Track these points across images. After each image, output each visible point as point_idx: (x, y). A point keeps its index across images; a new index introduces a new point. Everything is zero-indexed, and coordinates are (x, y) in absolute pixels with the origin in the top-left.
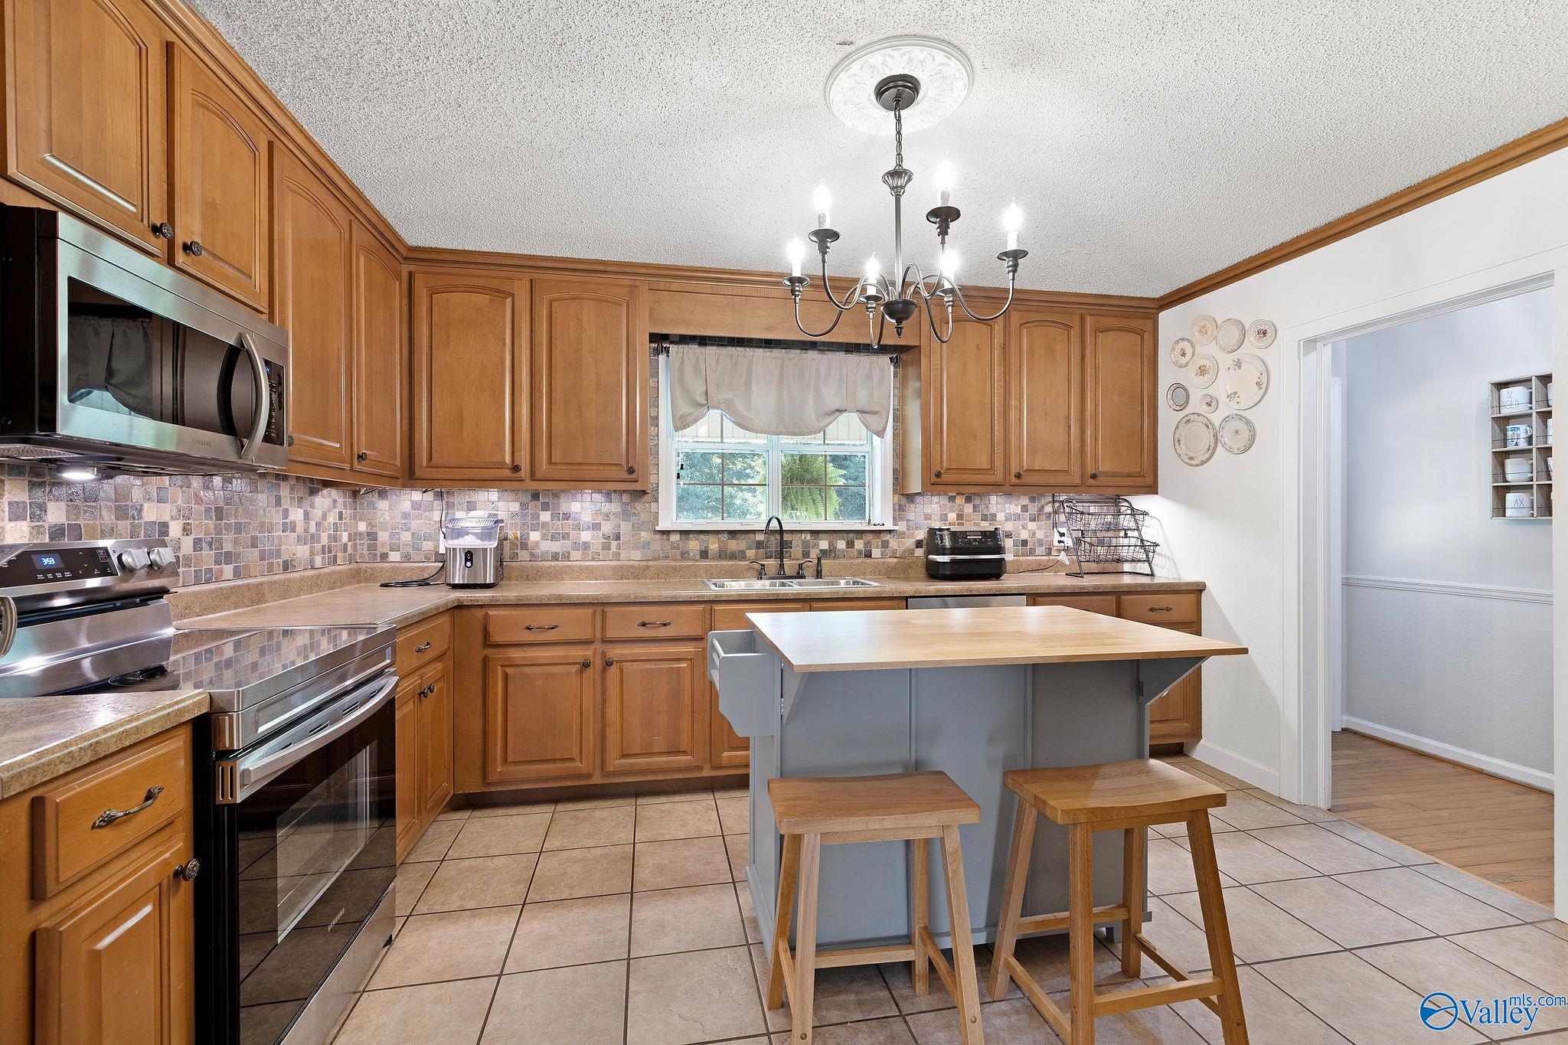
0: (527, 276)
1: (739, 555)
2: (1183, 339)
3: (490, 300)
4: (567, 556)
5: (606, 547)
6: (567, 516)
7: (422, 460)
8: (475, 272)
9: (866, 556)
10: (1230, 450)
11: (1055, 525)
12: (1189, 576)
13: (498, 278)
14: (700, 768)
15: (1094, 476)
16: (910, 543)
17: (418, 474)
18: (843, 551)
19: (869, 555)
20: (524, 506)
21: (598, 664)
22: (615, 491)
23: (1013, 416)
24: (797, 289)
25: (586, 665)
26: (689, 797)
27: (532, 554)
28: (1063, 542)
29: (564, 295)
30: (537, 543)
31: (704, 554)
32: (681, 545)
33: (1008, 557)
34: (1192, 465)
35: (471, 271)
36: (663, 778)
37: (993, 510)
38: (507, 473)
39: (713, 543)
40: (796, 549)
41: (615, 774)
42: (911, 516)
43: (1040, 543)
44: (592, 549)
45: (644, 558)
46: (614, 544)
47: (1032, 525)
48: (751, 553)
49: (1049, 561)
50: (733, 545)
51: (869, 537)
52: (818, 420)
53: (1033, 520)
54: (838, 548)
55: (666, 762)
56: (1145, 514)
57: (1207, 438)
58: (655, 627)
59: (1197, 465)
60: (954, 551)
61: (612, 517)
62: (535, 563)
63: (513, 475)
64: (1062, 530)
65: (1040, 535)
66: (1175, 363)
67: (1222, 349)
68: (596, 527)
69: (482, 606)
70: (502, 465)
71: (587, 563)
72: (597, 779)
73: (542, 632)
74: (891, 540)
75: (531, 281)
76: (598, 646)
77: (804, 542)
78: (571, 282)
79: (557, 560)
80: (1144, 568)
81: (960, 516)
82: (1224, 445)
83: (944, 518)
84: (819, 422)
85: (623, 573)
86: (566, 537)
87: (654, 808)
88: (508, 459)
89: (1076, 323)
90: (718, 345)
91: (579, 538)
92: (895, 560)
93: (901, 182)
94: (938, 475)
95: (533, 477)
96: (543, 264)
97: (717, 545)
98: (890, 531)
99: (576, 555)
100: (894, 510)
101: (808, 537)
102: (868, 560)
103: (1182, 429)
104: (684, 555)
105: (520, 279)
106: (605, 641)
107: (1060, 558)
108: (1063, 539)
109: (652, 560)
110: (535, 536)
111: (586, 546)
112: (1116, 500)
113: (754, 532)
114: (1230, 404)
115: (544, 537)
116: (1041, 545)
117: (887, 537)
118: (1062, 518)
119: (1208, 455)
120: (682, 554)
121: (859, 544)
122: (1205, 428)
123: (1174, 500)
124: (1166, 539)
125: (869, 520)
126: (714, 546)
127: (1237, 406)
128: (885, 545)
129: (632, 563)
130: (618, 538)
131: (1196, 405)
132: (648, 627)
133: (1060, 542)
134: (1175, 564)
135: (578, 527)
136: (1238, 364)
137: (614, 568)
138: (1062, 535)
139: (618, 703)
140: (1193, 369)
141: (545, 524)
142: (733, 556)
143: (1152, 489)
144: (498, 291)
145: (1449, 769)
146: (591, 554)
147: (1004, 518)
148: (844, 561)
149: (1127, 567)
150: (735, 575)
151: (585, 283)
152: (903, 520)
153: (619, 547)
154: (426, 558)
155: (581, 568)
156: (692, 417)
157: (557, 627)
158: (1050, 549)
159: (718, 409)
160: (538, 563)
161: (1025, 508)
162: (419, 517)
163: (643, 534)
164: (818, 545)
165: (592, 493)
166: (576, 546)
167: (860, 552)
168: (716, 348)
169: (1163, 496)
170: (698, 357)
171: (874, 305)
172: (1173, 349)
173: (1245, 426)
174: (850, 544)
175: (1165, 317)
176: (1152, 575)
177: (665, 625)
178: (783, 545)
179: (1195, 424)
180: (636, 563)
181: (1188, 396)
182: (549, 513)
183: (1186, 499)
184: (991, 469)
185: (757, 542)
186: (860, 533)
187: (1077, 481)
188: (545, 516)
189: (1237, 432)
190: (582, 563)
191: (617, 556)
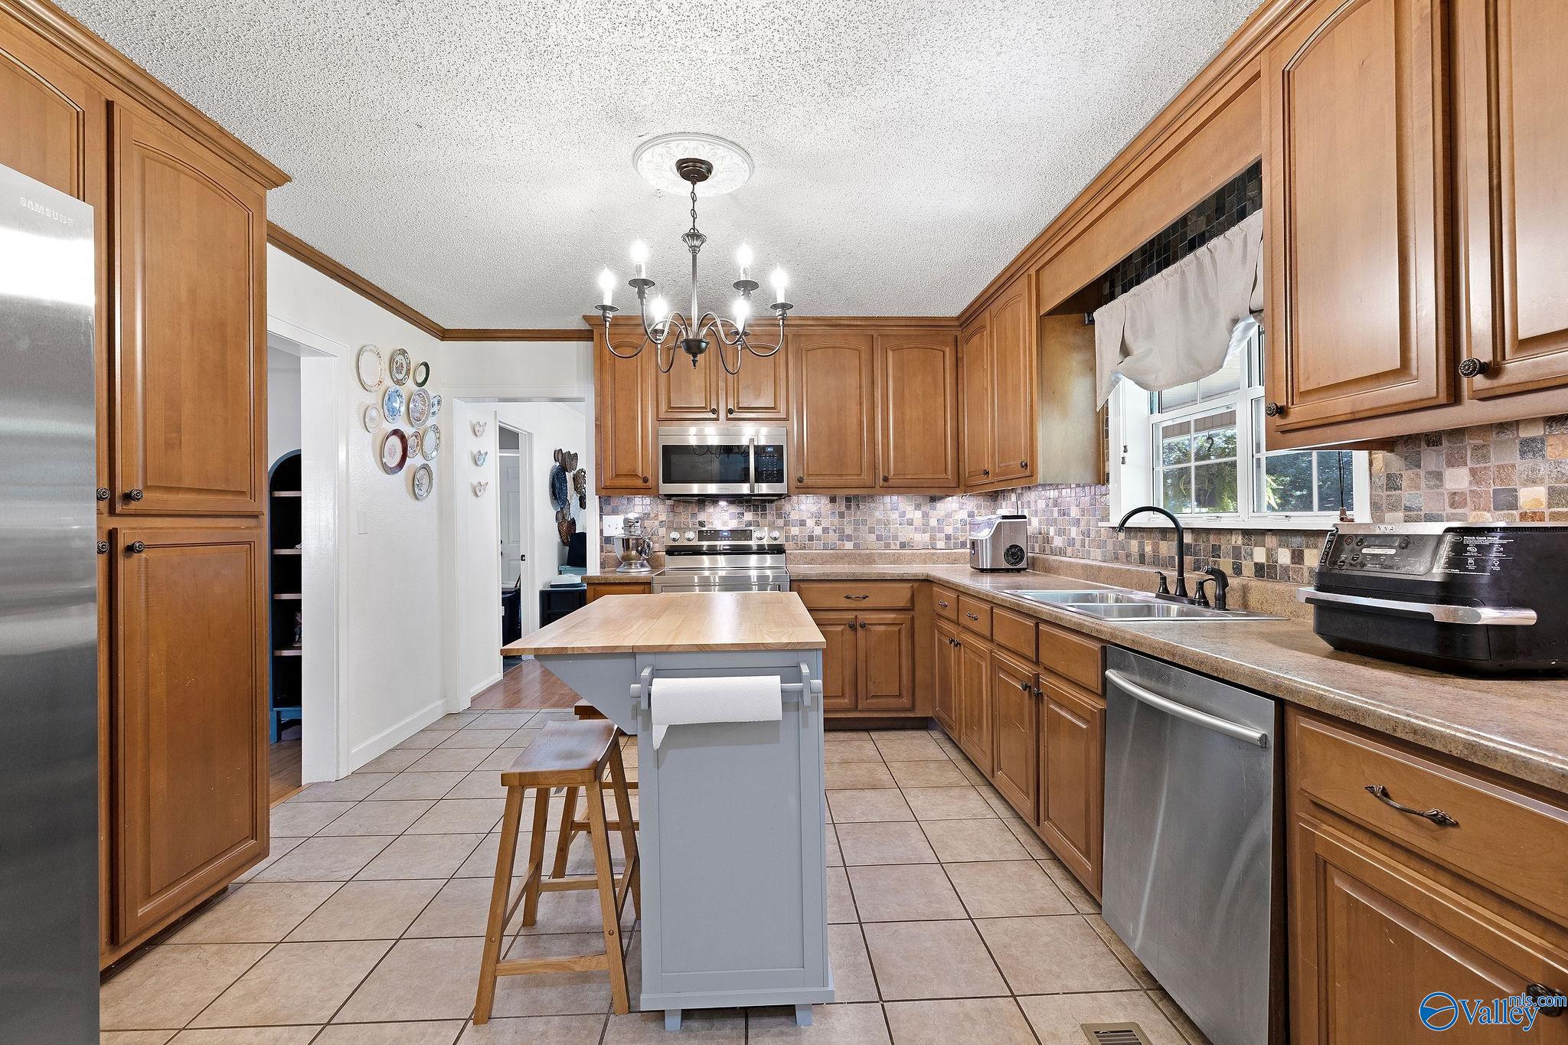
18: (1286, 569)
31: (1142, 558)
39: (1148, 544)
40: (1225, 560)
54: (1280, 563)
77: (1236, 547)
93: (697, 243)
97: (1151, 547)
101: (1238, 540)
120: (1127, 557)
121: (1310, 558)
164: (1253, 555)
174: (1298, 557)
186: (1312, 536)
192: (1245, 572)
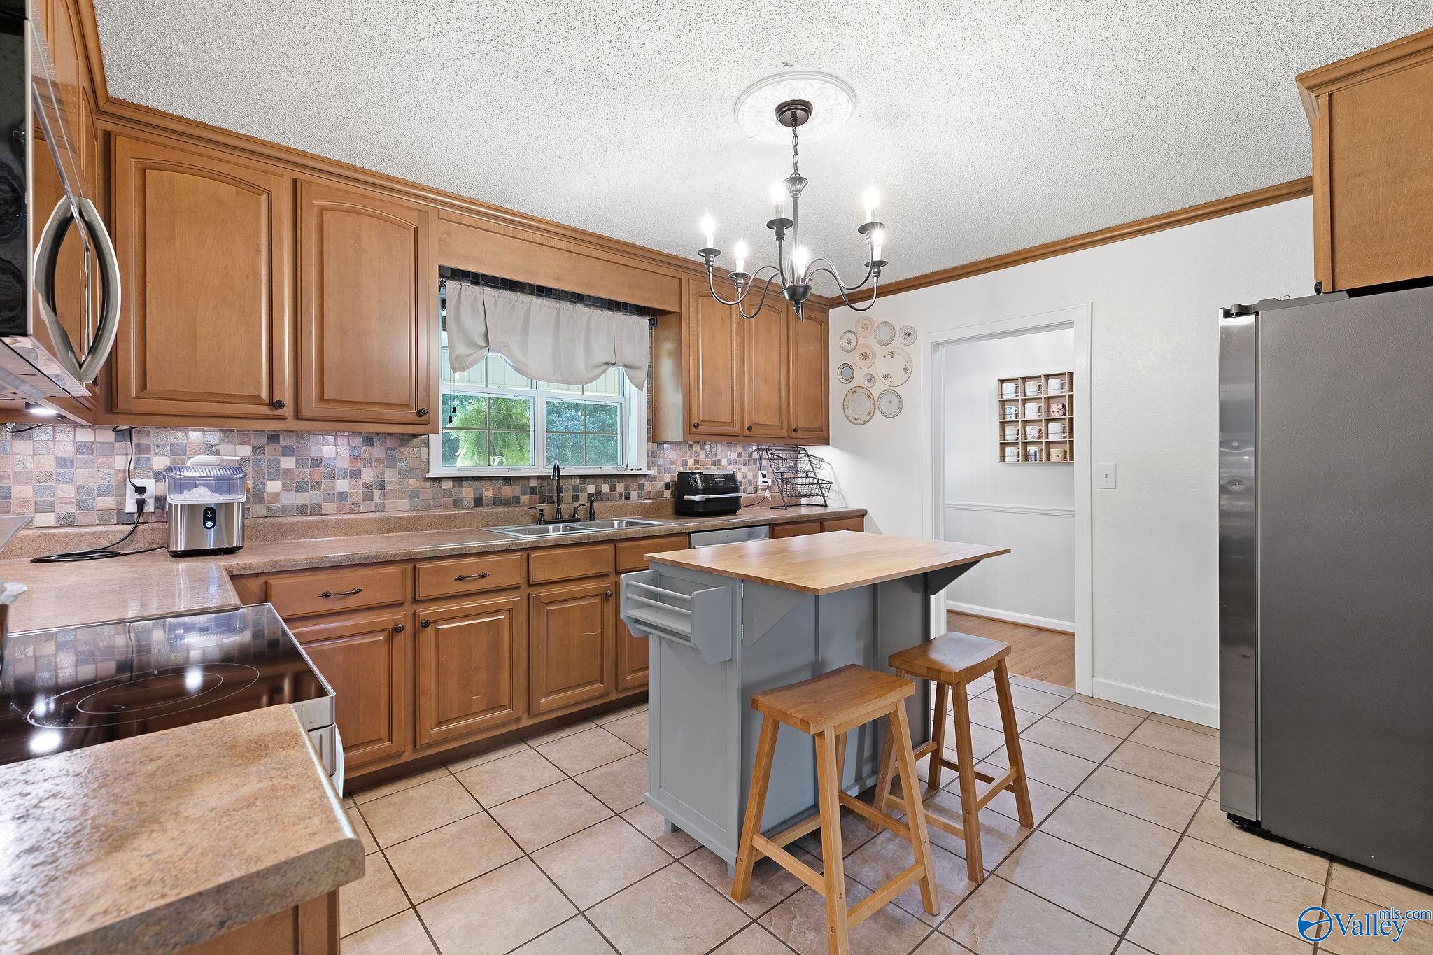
0: (289, 173)
1: (516, 501)
2: (850, 332)
3: (237, 193)
4: (317, 510)
5: (368, 497)
6: (317, 463)
7: (129, 388)
8: (210, 152)
9: (626, 498)
10: (885, 415)
11: (760, 469)
12: (854, 505)
13: (248, 168)
14: (518, 720)
15: (795, 430)
16: (660, 485)
17: (122, 405)
18: (607, 494)
19: (628, 498)
20: (257, 450)
21: (409, 628)
22: (378, 434)
23: (746, 378)
24: (712, 259)
25: (398, 630)
26: (502, 753)
27: (269, 509)
28: (766, 482)
29: (338, 204)
30: (277, 495)
31: (478, 502)
32: (454, 493)
33: (743, 495)
34: (857, 424)
35: (204, 151)
36: (481, 738)
37: (719, 456)
38: (264, 410)
39: (487, 490)
40: (567, 496)
41: (429, 746)
42: (661, 461)
43: (750, 483)
44: (350, 500)
45: (413, 508)
46: (377, 494)
47: (745, 469)
48: (525, 499)
49: (757, 497)
50: (507, 491)
51: (629, 481)
52: (587, 371)
53: (745, 465)
54: (603, 491)
55: (486, 720)
56: (821, 460)
57: (866, 405)
58: (473, 580)
59: (861, 424)
60: (705, 491)
61: (374, 463)
62: (275, 519)
63: (270, 413)
64: (765, 473)
65: (750, 477)
66: (843, 349)
67: (879, 342)
68: (355, 475)
69: (257, 575)
70: (256, 399)
71: (345, 517)
72: (408, 756)
73: (341, 599)
74: (646, 483)
75: (295, 181)
76: (409, 608)
77: (573, 487)
78: (348, 192)
79: (304, 514)
80: (820, 501)
81: (696, 462)
82: (881, 411)
83: (685, 463)
84: (587, 372)
85: (388, 526)
86: (316, 486)
87: (477, 770)
88: (264, 394)
89: (784, 310)
90: (492, 287)
91: (334, 488)
92: (650, 501)
93: (799, 187)
94: (696, 426)
95: (298, 414)
96: (312, 164)
97: (491, 492)
98: (645, 475)
99: (329, 507)
100: (648, 457)
101: (578, 482)
102: (628, 502)
103: (850, 397)
104: (458, 503)
105: (280, 175)
106: (415, 601)
107: (766, 495)
108: (765, 479)
109: (422, 510)
110: (273, 487)
111: (342, 496)
112: (796, 449)
113: (527, 478)
114: (886, 382)
115: (286, 488)
116: (750, 485)
117: (643, 481)
118: (764, 463)
119: (869, 417)
120: (455, 502)
121: (620, 488)
122: (867, 398)
123: (842, 450)
124: (836, 478)
125: (627, 465)
126: (488, 493)
127: (889, 384)
128: (641, 487)
129: (400, 515)
130: (382, 487)
131: (859, 379)
132: (467, 581)
133: (764, 482)
134: (843, 496)
135: (332, 475)
136: (892, 354)
137: (379, 521)
138: (764, 476)
139: (433, 667)
140: (858, 353)
141: (287, 473)
142: (507, 503)
143: (825, 441)
144: (249, 184)
145: (977, 621)
146: (348, 506)
147: (726, 463)
148: (609, 503)
149: (804, 501)
150: (512, 521)
151: (365, 197)
152: (654, 465)
153: (383, 497)
154: (101, 519)
155: (337, 522)
156: (471, 359)
157: (361, 590)
158: (756, 488)
159: (498, 352)
160: (280, 519)
161: (740, 455)
162: (91, 464)
163: (411, 481)
164: (586, 489)
165: (349, 436)
166: (329, 497)
167: (621, 494)
168: (489, 289)
169: (834, 447)
170: (476, 296)
171: (743, 282)
172: (842, 337)
173: (895, 397)
174: (613, 488)
175: (833, 312)
176: (826, 505)
177: (483, 577)
178: (559, 489)
179: (858, 394)
180: (406, 514)
181: (853, 373)
182: (294, 459)
183: (853, 449)
184: (731, 423)
185: (531, 487)
186: (621, 477)
187: (785, 434)
188: (288, 463)
189: (890, 402)
190: (340, 517)
191: (381, 507)
192: (581, 499)
